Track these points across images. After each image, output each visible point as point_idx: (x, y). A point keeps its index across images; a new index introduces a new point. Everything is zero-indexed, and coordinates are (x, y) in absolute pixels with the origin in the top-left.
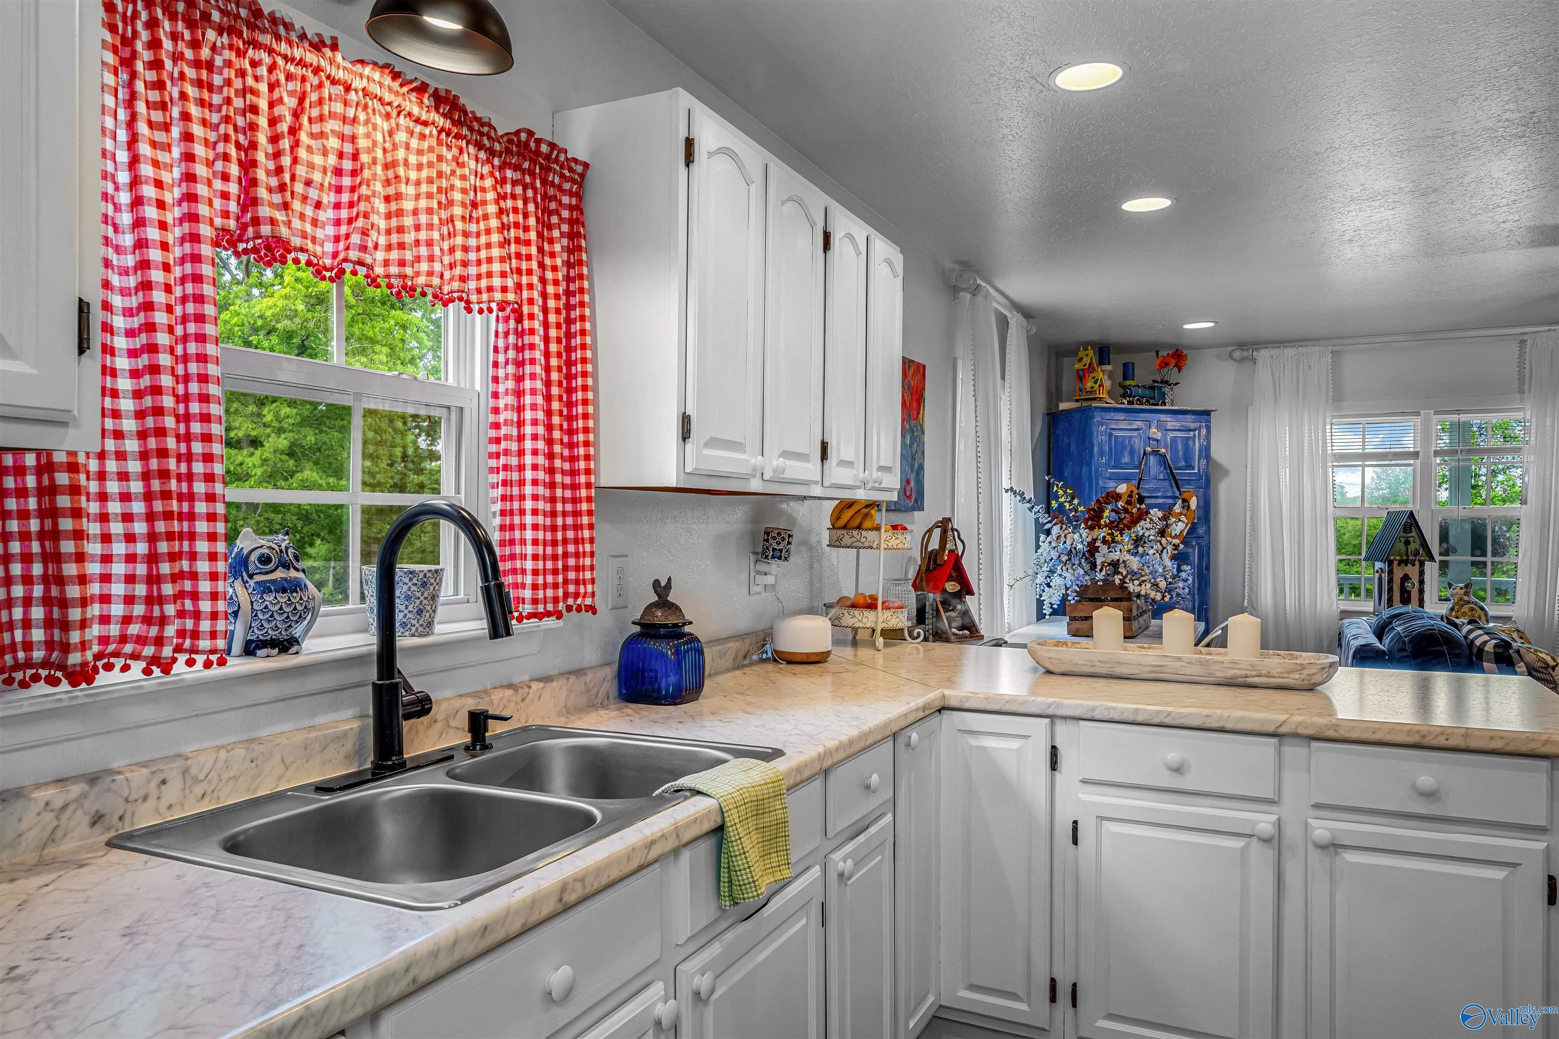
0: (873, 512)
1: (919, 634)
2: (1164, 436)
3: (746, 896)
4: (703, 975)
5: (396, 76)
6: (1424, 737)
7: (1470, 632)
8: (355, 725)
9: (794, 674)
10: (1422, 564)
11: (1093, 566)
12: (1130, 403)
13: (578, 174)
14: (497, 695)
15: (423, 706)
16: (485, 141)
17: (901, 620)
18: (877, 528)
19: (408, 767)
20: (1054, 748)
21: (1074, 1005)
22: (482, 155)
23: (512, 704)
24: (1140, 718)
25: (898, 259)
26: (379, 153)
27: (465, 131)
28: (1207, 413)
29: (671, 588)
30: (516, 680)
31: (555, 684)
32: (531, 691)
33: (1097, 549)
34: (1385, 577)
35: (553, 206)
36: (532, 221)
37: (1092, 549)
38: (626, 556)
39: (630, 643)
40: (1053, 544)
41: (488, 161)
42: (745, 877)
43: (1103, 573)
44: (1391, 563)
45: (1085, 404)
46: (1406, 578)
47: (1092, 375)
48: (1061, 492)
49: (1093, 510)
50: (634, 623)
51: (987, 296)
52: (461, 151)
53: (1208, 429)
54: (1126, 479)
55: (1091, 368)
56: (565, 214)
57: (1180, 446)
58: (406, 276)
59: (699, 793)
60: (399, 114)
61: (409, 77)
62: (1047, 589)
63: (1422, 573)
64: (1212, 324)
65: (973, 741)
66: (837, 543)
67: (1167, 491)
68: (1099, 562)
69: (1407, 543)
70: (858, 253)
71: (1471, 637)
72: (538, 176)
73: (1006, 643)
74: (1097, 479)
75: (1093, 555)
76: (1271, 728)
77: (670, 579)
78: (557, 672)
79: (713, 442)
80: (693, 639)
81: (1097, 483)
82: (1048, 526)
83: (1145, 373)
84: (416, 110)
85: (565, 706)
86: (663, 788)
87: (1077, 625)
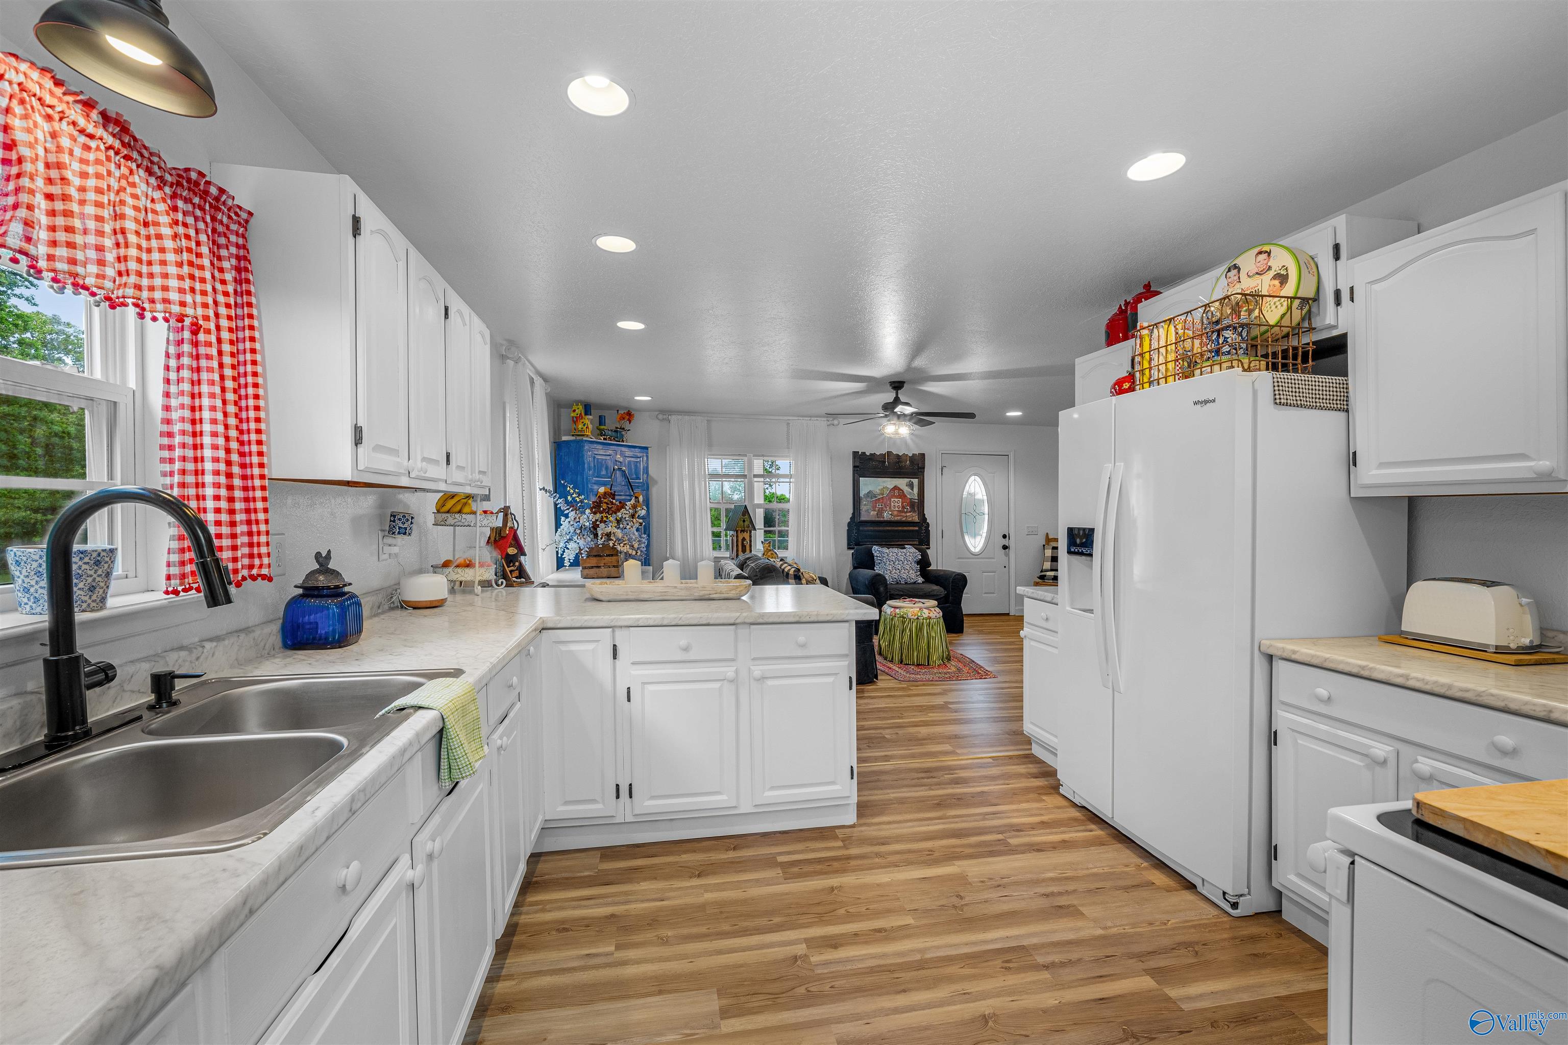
0: (470, 501)
1: (502, 583)
2: (624, 460)
3: (464, 775)
4: (434, 841)
5: (58, 83)
6: (800, 617)
7: (782, 565)
8: (15, 702)
9: (425, 616)
10: (750, 532)
11: (596, 535)
12: (604, 439)
13: (244, 220)
14: (173, 657)
15: (107, 675)
16: (156, 168)
17: (489, 574)
18: (474, 513)
19: (94, 733)
20: (614, 646)
21: (631, 797)
22: (152, 180)
23: (187, 664)
24: (665, 623)
25: (487, 333)
26: (41, 152)
27: (135, 155)
28: (646, 448)
29: (331, 558)
30: (185, 642)
31: (226, 642)
32: (205, 651)
33: (598, 526)
34: (735, 538)
35: (222, 241)
36: (205, 250)
37: (595, 526)
38: (284, 534)
39: (293, 603)
40: (572, 523)
41: (160, 188)
42: (463, 762)
43: (603, 540)
44: (737, 532)
45: (578, 438)
46: (744, 539)
47: (581, 421)
48: (572, 491)
49: (596, 502)
50: (296, 587)
51: (524, 364)
52: (131, 172)
53: (647, 457)
54: (604, 484)
55: (580, 417)
56: (233, 250)
57: (633, 467)
58: (77, 275)
59: (420, 708)
60: (61, 119)
61: (73, 89)
62: (566, 550)
63: (750, 536)
64: (650, 398)
65: (563, 648)
66: (443, 523)
67: (626, 492)
68: (599, 534)
69: (744, 521)
70: (465, 324)
71: (783, 567)
72: (207, 213)
73: (548, 585)
74: (587, 484)
75: (596, 529)
76: (732, 621)
77: (329, 552)
78: (225, 632)
79: (378, 448)
80: (353, 596)
81: (588, 486)
82: (567, 511)
83: (611, 423)
84: (82, 122)
85: (236, 659)
86: (387, 709)
87: (587, 571)
